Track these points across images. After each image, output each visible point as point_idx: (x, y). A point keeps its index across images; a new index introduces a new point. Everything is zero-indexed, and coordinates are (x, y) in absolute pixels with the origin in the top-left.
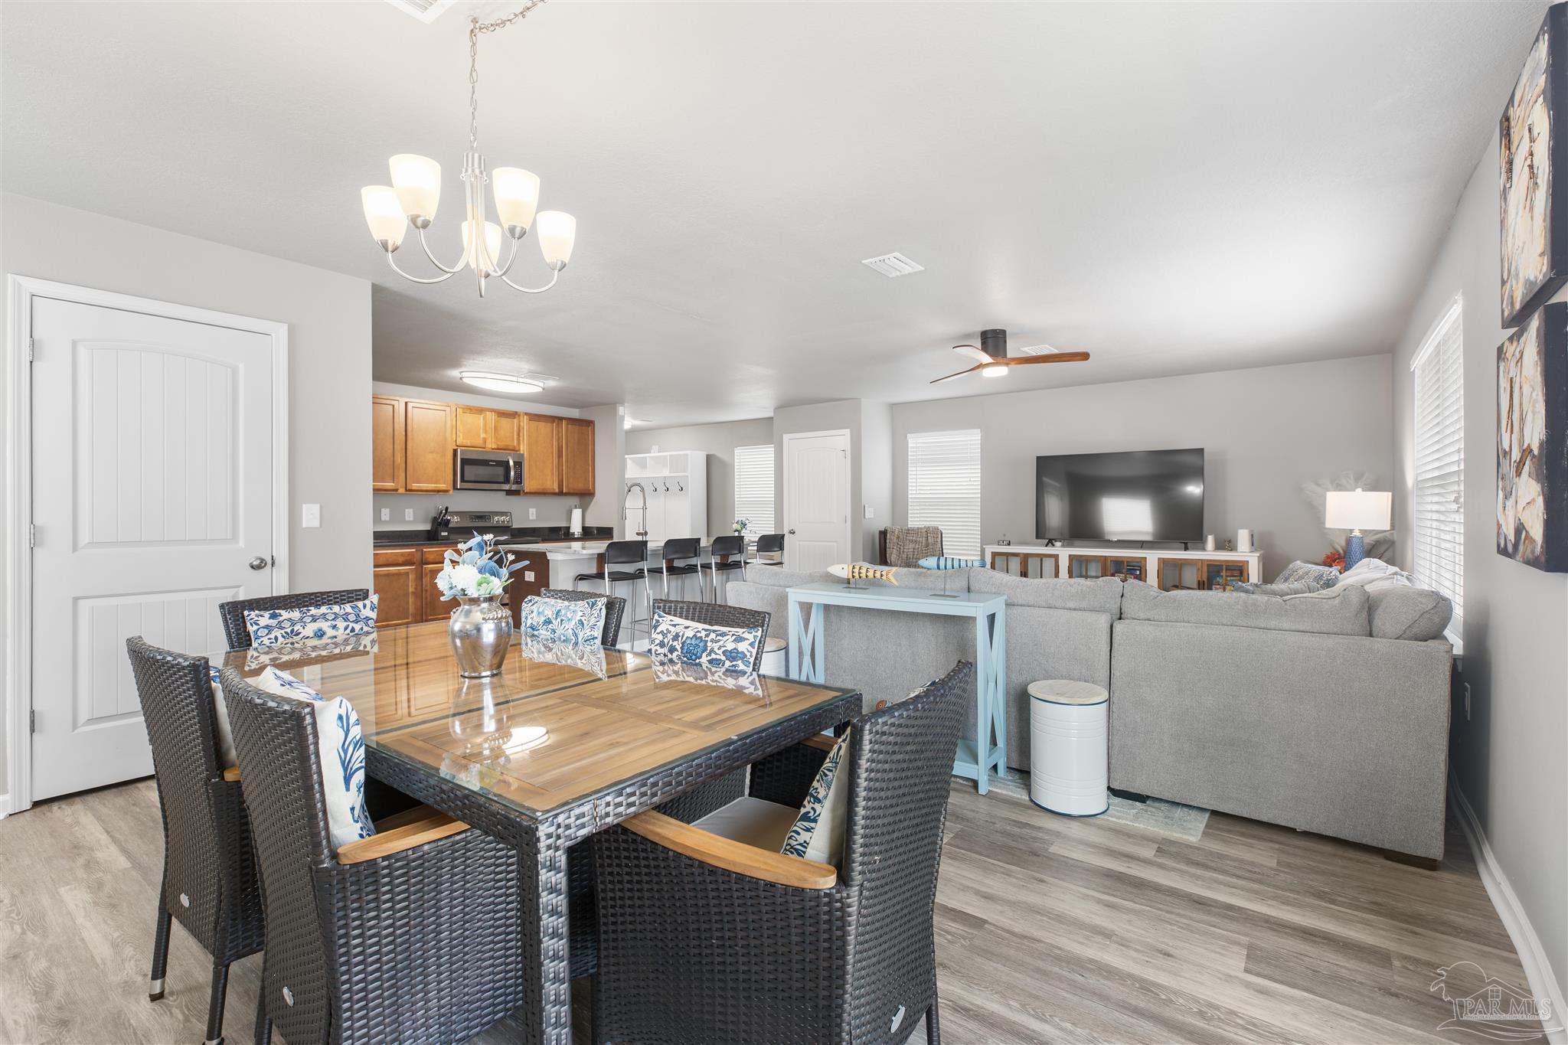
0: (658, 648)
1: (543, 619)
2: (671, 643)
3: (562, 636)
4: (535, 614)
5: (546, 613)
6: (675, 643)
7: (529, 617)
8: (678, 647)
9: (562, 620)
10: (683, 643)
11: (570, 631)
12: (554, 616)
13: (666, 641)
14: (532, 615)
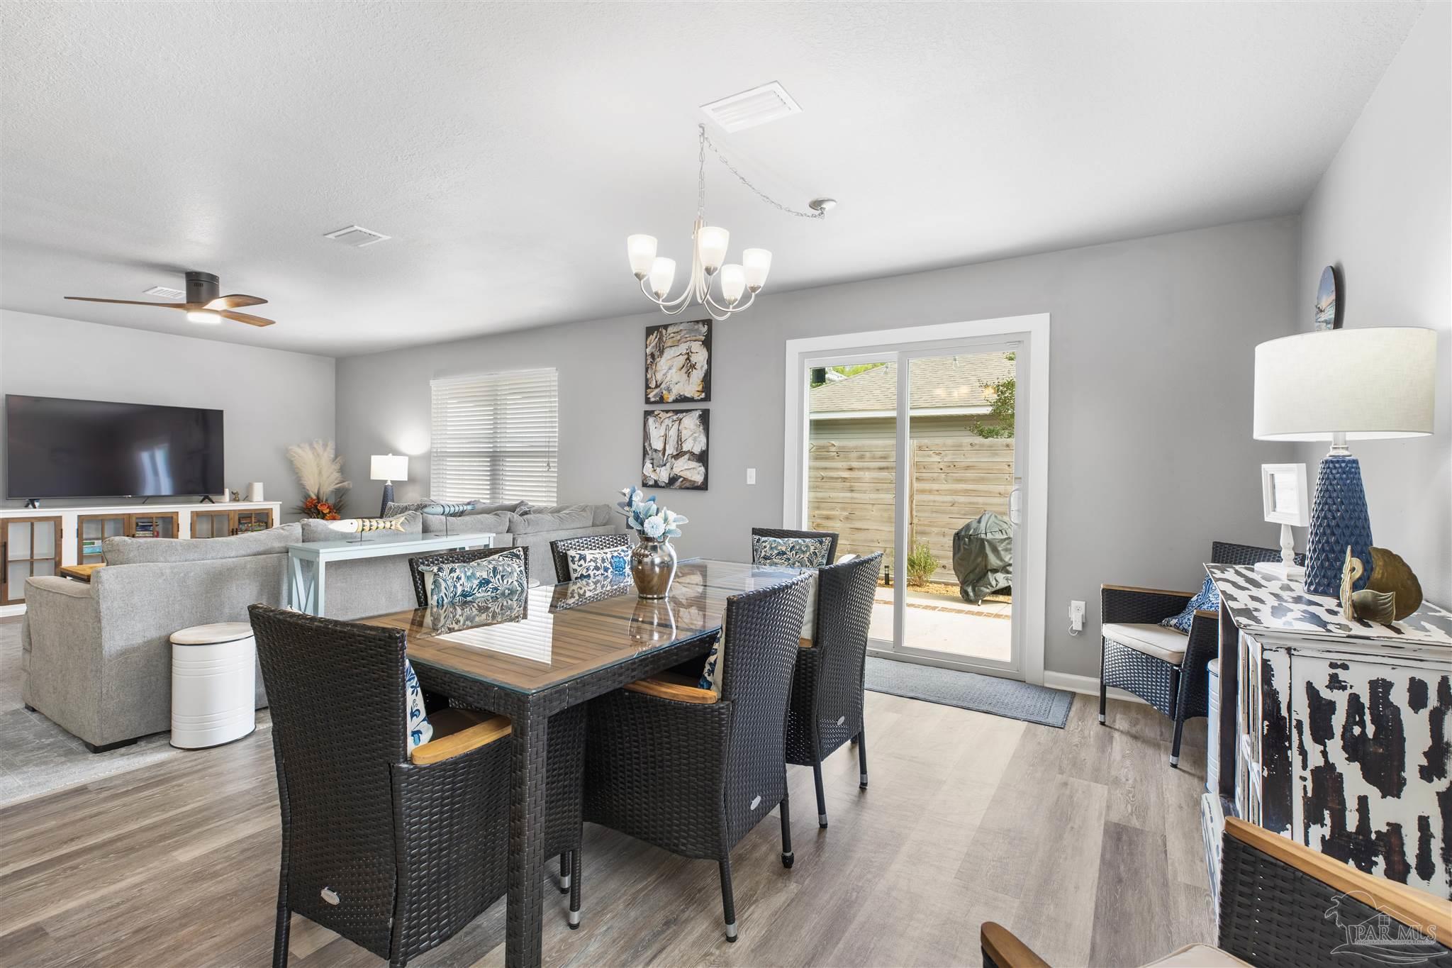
0: (595, 571)
1: (476, 582)
2: (603, 565)
3: (507, 591)
4: (463, 580)
5: (478, 574)
6: (605, 564)
7: (458, 585)
8: (609, 566)
9: (502, 576)
10: (611, 563)
11: (516, 583)
12: (492, 575)
13: (599, 565)
14: (461, 582)
